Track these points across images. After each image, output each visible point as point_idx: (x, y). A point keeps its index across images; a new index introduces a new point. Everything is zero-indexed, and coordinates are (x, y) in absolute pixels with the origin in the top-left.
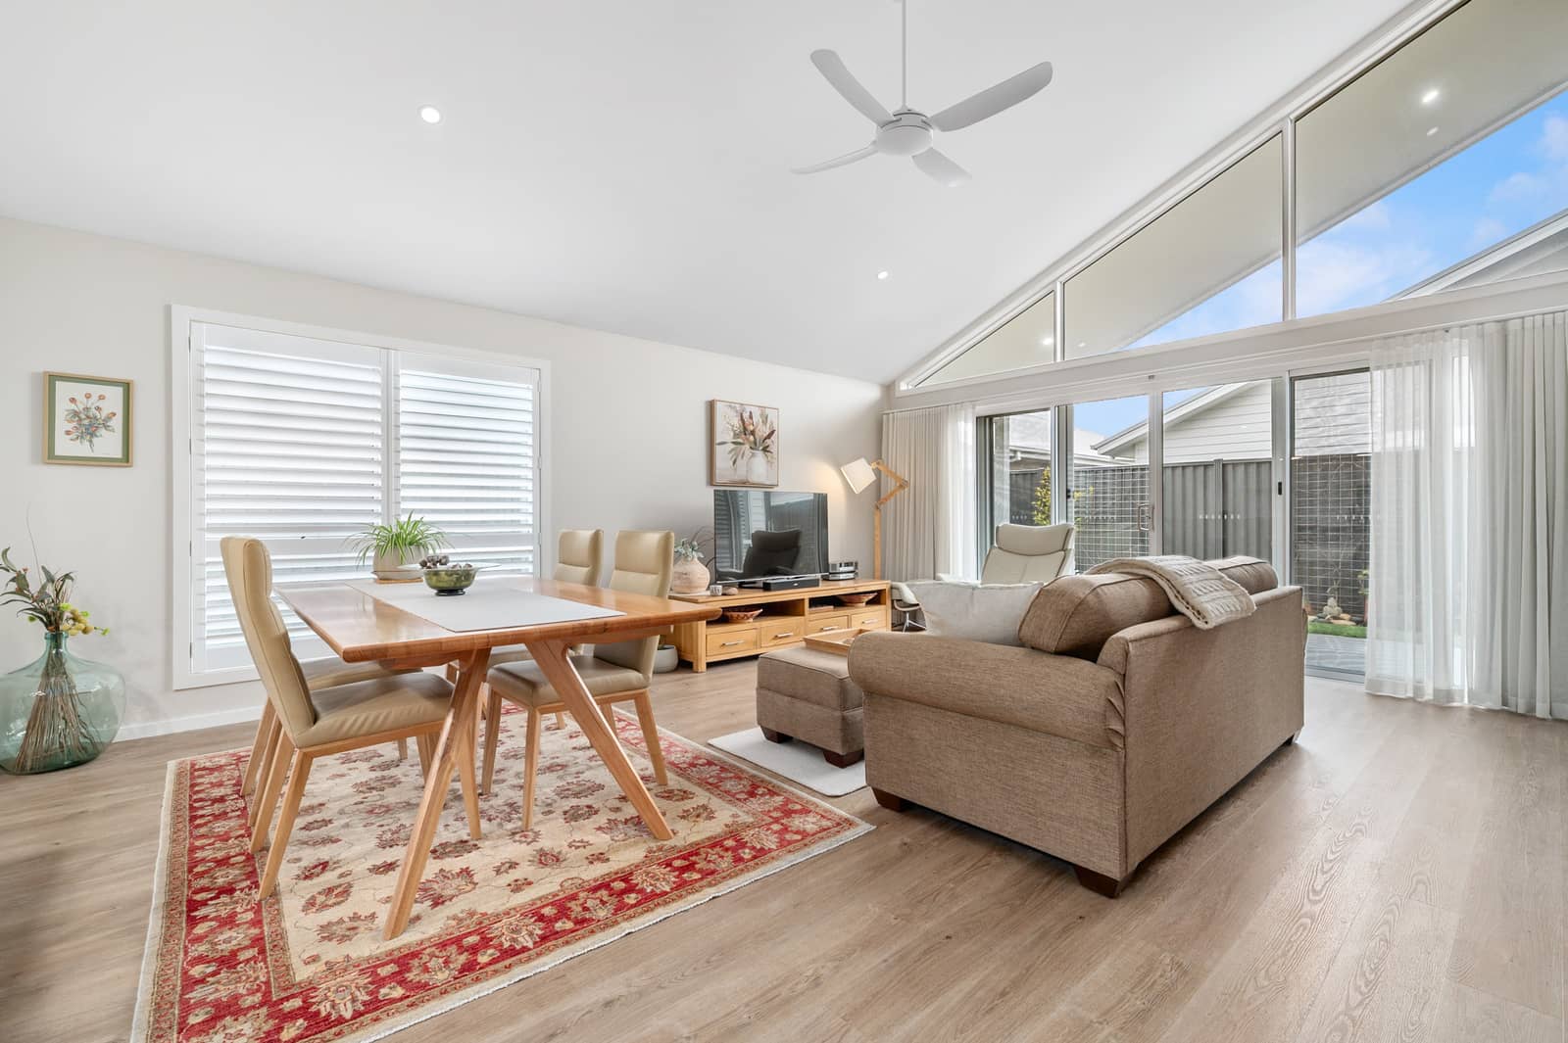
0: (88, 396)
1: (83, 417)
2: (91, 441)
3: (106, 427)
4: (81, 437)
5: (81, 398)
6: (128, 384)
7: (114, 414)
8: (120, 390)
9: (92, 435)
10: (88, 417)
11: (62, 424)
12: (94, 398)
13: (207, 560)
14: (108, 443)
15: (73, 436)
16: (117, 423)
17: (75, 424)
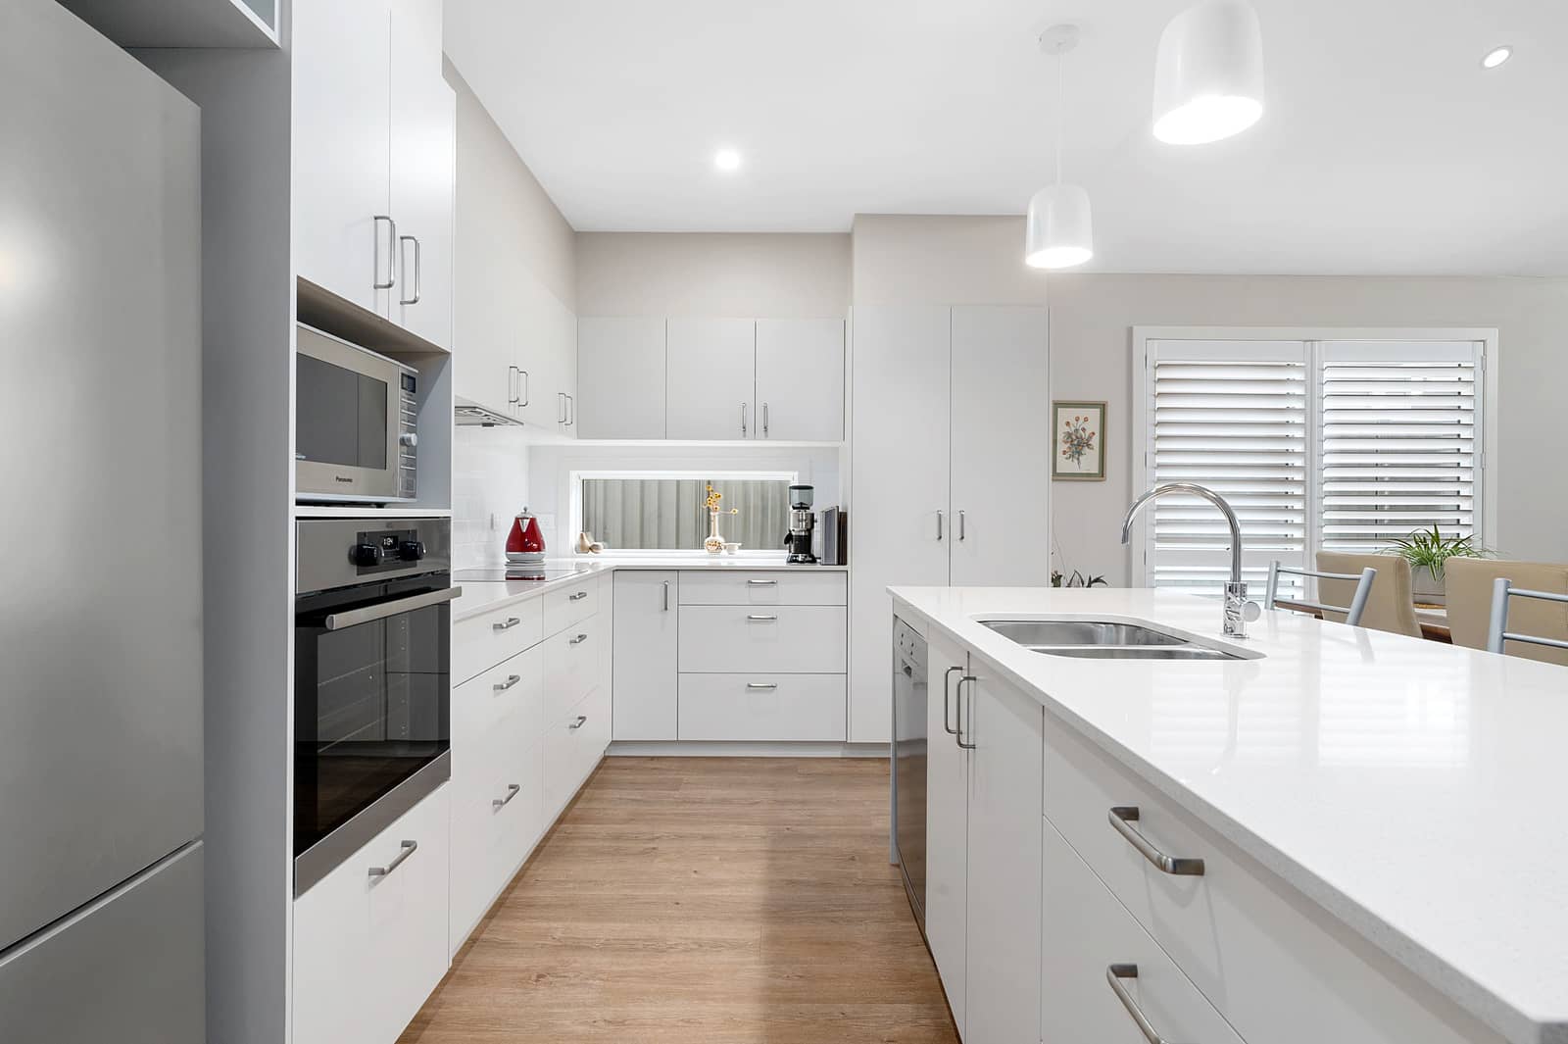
0: (1077, 419)
1: (1074, 437)
2: (1078, 459)
3: (1088, 445)
4: (1072, 456)
5: (1073, 421)
6: (1104, 405)
7: (1093, 434)
8: (1097, 411)
9: (1080, 453)
10: (1077, 438)
11: (1062, 447)
12: (1081, 420)
13: (1157, 568)
14: (1089, 462)
15: (1067, 455)
16: (1095, 441)
17: (1069, 445)
